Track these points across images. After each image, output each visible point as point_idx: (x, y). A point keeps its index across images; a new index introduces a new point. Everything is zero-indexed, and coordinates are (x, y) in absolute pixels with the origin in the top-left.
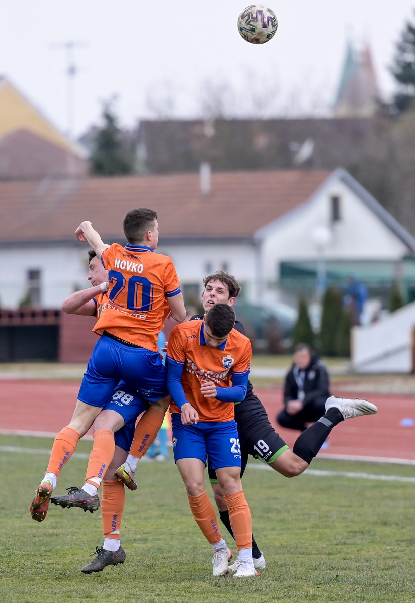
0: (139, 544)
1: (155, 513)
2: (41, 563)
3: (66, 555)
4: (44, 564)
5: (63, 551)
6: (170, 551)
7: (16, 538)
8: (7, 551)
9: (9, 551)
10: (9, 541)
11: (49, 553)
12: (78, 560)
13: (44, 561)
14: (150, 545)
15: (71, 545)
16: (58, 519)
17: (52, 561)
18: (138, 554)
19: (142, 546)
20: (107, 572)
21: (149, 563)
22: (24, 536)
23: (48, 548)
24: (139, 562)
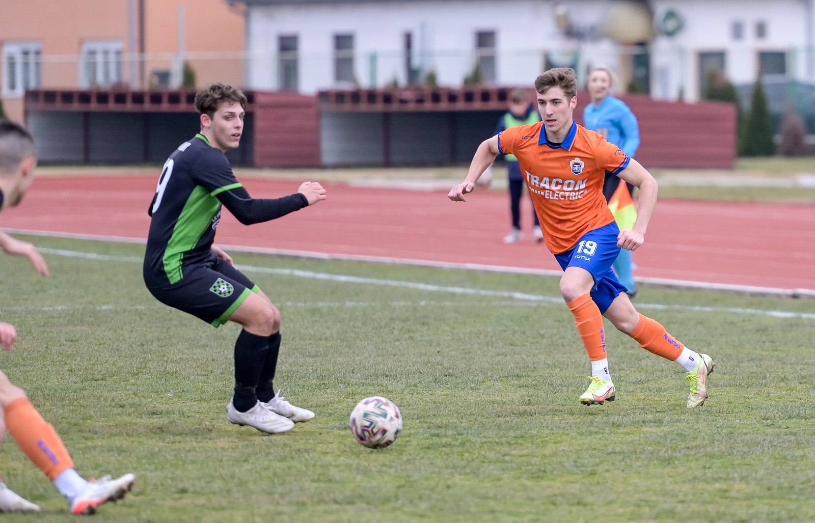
0: (651, 427)
1: (672, 383)
2: (510, 455)
3: (544, 443)
4: (514, 456)
5: (541, 437)
6: (695, 438)
7: (472, 418)
8: (460, 437)
9: (463, 436)
10: (461, 422)
11: (520, 441)
12: (563, 450)
13: (513, 452)
14: (666, 429)
15: (552, 429)
16: (532, 391)
17: (525, 452)
18: (649, 443)
19: (654, 430)
20: (607, 467)
21: (666, 455)
22: (483, 416)
23: (518, 433)
24: (652, 454)
